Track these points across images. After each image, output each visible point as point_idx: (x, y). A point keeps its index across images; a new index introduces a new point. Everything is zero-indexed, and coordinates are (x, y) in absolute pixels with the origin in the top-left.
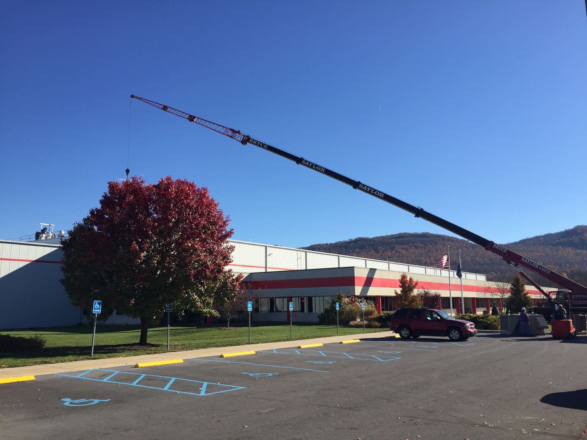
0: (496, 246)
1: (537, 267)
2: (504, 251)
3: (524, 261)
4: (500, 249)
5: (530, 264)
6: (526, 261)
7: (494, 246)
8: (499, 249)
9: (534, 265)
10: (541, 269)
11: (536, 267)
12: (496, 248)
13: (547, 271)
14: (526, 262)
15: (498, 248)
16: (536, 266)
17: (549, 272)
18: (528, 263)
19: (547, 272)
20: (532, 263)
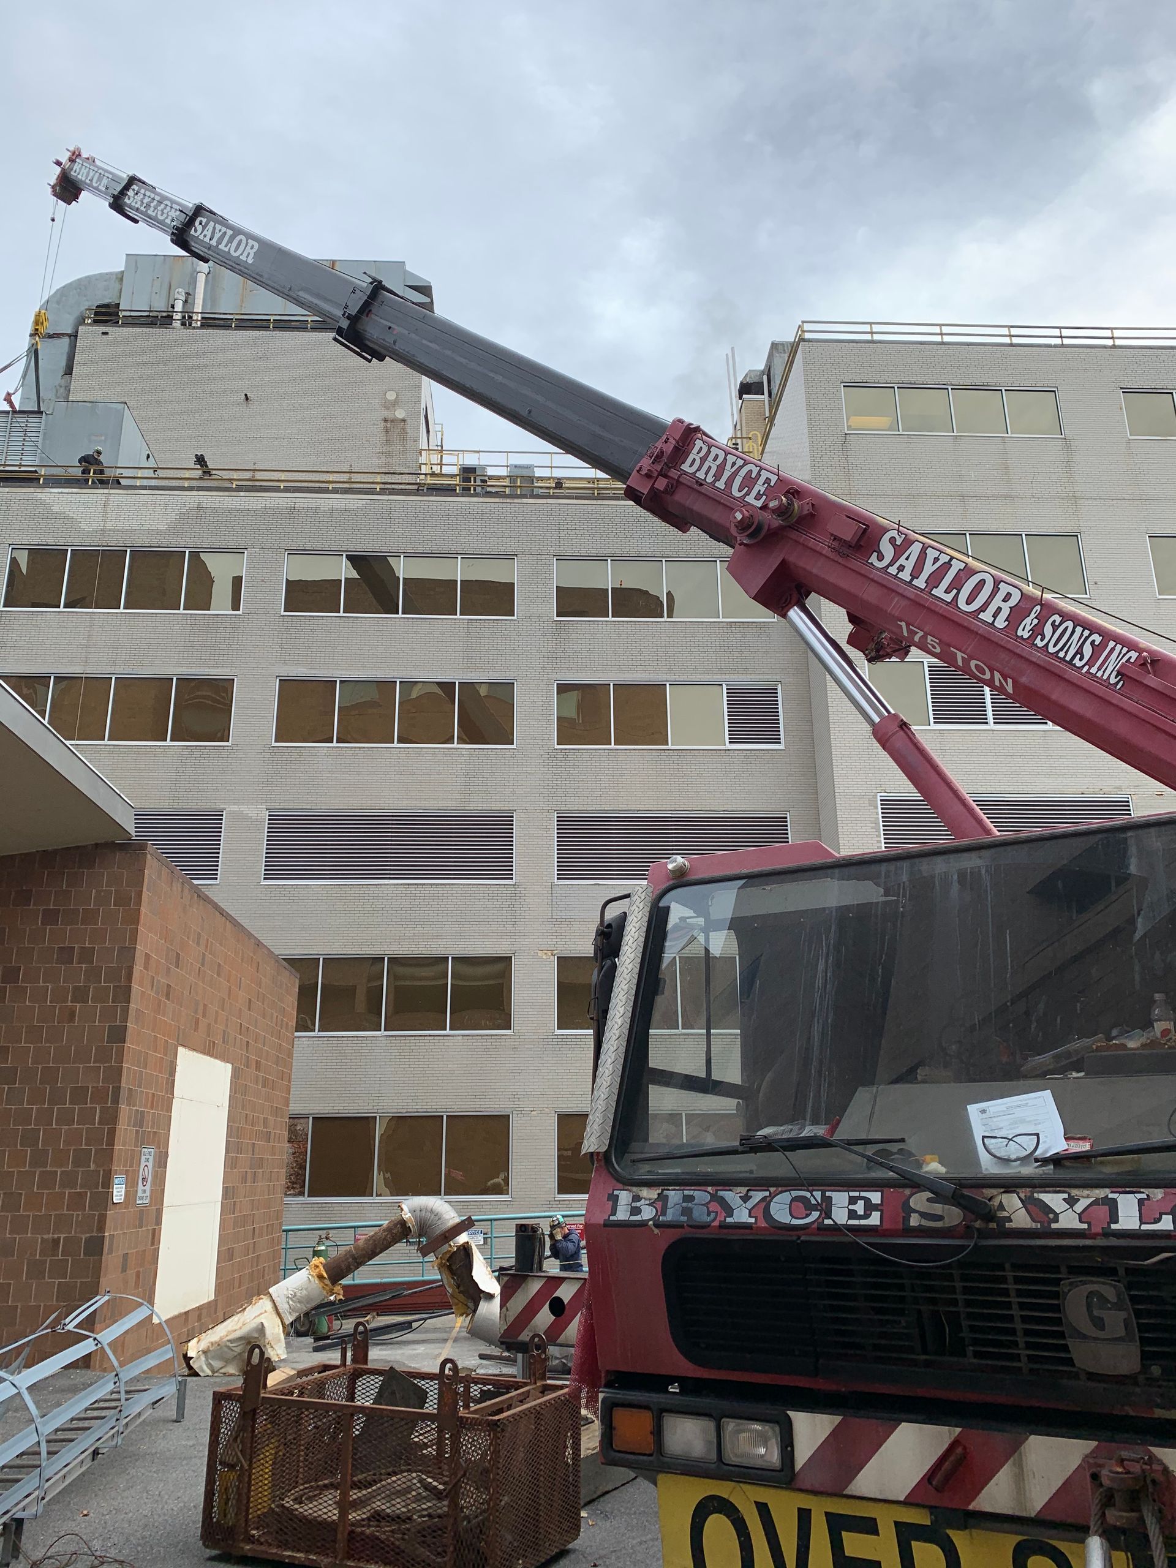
3: (893, 570)
5: (939, 592)
6: (909, 565)
8: (721, 485)
10: (1038, 631)
11: (987, 616)
12: (701, 475)
13: (1097, 650)
14: (905, 576)
15: (710, 479)
16: (992, 609)
17: (1108, 670)
18: (920, 583)
19: (1091, 663)
20: (956, 585)
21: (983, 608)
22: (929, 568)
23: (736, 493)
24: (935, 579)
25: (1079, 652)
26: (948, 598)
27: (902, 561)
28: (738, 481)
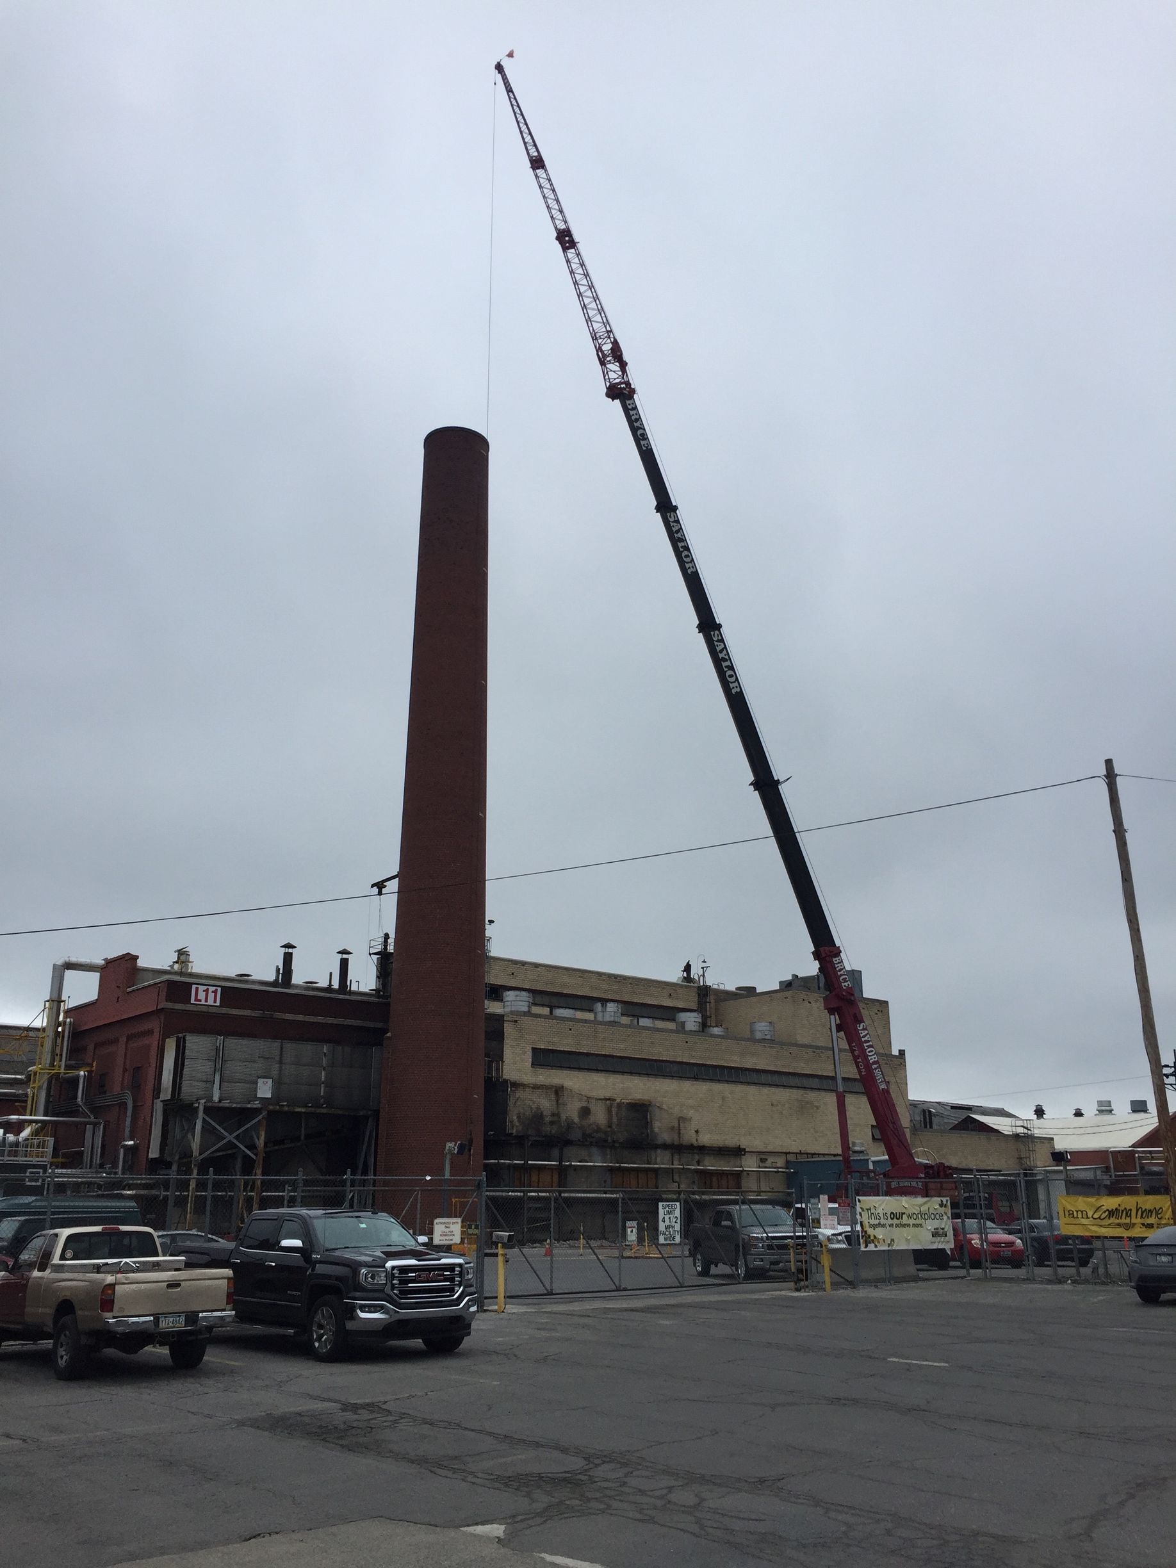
0: (839, 963)
1: (872, 1061)
2: (843, 984)
3: (860, 1032)
4: (842, 972)
5: (865, 1045)
6: (863, 1034)
7: (834, 959)
8: (839, 973)
9: (869, 1052)
10: (875, 1069)
11: (870, 1058)
12: (836, 966)
13: (882, 1081)
14: (862, 1035)
15: (837, 969)
16: (872, 1059)
17: (882, 1087)
18: (863, 1039)
19: (880, 1083)
20: (869, 1047)
21: (870, 1056)
22: (866, 1038)
23: (841, 979)
24: (867, 1042)
25: (879, 1079)
26: (866, 1048)
27: (862, 1032)
28: (844, 977)
